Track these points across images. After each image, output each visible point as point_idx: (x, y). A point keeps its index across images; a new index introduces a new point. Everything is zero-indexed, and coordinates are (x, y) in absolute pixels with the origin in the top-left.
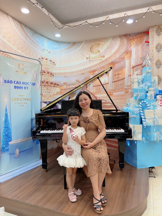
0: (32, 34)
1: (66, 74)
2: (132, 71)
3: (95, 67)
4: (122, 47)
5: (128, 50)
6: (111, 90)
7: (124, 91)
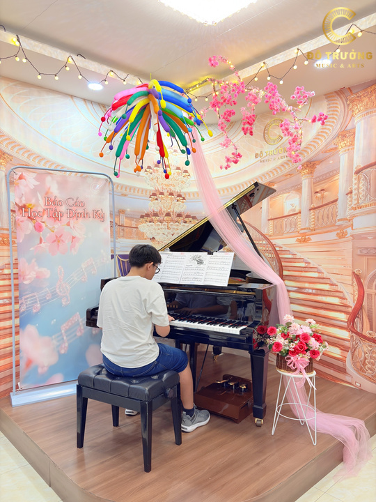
2: (355, 182)
3: (271, 175)
4: (333, 122)
5: (348, 128)
6: (305, 229)
7: (336, 233)
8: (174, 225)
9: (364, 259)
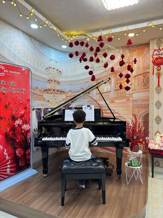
0: (40, 46)
1: (72, 82)
2: (133, 80)
3: (98, 76)
6: (113, 98)
7: (126, 99)
8: (56, 95)
9: (137, 109)
